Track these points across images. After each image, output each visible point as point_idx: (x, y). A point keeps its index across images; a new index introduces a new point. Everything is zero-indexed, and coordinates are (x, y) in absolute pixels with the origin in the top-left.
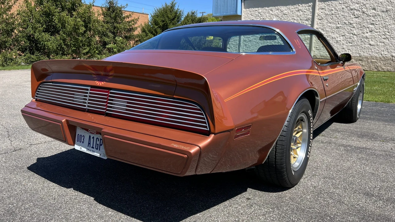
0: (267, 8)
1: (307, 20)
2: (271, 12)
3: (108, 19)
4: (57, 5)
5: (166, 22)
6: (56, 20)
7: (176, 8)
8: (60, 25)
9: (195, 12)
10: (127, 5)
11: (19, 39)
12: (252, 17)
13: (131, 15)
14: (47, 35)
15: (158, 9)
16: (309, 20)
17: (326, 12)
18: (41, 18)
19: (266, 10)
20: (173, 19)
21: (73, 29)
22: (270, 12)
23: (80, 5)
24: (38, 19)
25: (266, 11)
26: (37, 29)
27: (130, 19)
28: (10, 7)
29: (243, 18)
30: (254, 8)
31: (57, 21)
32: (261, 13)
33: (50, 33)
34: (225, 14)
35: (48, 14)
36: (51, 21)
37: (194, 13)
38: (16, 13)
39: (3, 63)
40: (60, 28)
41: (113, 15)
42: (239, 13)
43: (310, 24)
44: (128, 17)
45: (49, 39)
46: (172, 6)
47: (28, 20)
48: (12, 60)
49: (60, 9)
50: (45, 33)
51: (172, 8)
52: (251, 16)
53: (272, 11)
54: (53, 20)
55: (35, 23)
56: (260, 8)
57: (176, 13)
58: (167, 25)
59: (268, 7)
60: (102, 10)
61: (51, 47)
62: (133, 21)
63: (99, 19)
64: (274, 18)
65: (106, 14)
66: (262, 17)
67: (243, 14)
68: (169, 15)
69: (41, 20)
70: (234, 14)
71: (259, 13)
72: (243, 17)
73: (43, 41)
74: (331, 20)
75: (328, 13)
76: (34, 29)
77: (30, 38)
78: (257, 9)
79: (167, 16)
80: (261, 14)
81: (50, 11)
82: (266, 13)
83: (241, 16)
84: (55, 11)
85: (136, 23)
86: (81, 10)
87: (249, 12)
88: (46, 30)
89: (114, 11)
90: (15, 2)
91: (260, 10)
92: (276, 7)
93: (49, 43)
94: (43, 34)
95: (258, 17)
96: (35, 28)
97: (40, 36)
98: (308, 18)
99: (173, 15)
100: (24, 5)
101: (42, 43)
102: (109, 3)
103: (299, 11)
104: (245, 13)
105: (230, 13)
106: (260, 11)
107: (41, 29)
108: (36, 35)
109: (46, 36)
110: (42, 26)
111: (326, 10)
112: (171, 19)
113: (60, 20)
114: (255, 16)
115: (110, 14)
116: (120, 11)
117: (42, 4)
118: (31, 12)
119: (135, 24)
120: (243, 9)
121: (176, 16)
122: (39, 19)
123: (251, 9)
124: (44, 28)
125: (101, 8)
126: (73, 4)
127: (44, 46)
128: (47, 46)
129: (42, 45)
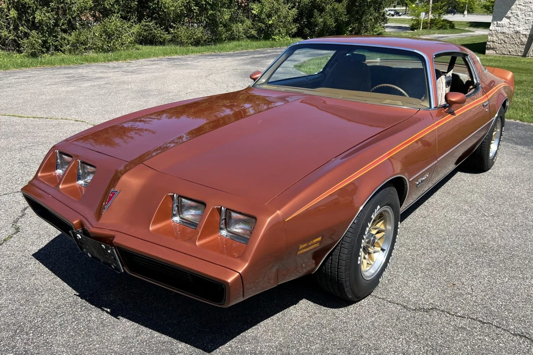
127: (161, 8)
128: (165, 7)
129: (158, 4)
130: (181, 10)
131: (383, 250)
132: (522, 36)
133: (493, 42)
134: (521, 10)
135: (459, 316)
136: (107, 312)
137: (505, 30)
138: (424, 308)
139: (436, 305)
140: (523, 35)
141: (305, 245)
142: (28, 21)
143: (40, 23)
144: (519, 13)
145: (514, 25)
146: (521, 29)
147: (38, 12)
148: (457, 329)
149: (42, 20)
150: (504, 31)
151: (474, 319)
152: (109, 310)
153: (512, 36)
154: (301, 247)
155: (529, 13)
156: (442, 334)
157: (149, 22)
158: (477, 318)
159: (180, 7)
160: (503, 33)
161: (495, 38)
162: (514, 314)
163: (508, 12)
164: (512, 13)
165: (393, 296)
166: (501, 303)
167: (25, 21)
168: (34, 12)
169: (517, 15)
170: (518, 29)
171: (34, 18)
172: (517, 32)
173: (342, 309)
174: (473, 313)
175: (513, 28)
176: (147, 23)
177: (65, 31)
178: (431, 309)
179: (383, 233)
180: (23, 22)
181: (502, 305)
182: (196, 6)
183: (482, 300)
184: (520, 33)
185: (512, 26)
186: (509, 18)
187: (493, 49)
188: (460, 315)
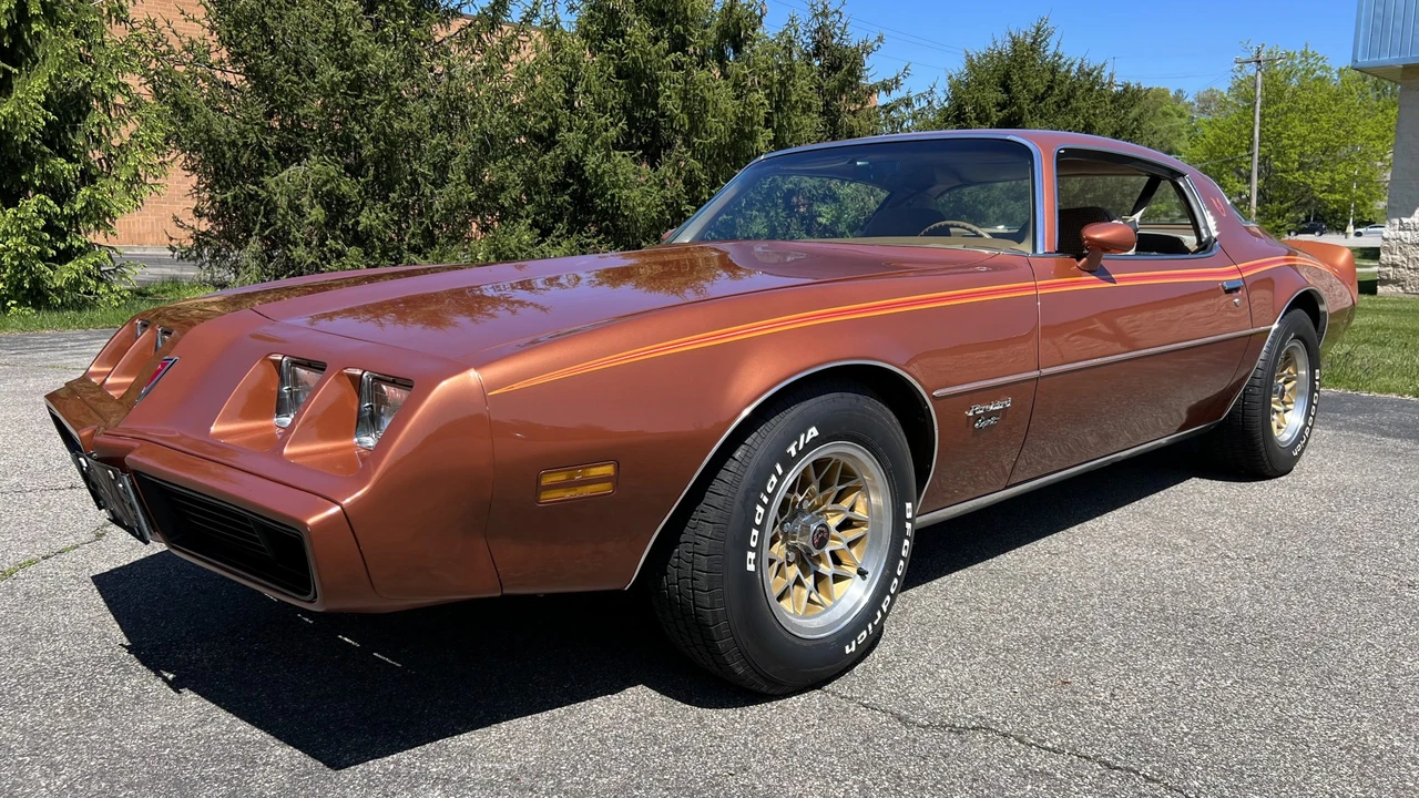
5: (1018, 106)
8: (687, 121)
10: (880, 39)
14: (630, 161)
18: (609, 93)
21: (732, 135)
24: (600, 97)
26: (595, 135)
27: (896, 95)
31: (676, 102)
33: (637, 153)
35: (637, 76)
36: (643, 102)
44: (886, 87)
46: (1034, 46)
49: (694, 54)
50: (626, 153)
54: (660, 100)
55: (591, 113)
57: (1054, 71)
58: (1020, 118)
61: (642, 209)
62: (907, 105)
68: (1031, 78)
69: (606, 101)
73: (615, 184)
76: (587, 134)
79: (1025, 85)
81: (647, 62)
84: (664, 62)
88: (627, 143)
89: (834, 66)
94: (618, 156)
97: (606, 166)
99: (1045, 77)
101: (613, 196)
102: (817, 32)
107: (612, 135)
108: (591, 161)
109: (623, 162)
110: (613, 124)
112: (1037, 97)
121: (1054, 81)
122: (603, 95)
124: (622, 129)
127: (618, 208)
128: (626, 206)
129: (612, 201)
130: (660, 212)
131: (862, 573)
133: (1395, 266)
135: (1047, 749)
136: (165, 680)
138: (954, 726)
139: (992, 721)
141: (561, 477)
142: (345, 230)
143: (369, 232)
147: (365, 212)
148: (1025, 773)
149: (371, 225)
151: (1088, 758)
152: (171, 676)
154: (547, 480)
156: (974, 780)
157: (594, 237)
158: (1096, 756)
159: (658, 206)
161: (1398, 258)
162: (1217, 754)
165: (881, 695)
166: (1186, 730)
167: (342, 230)
168: (359, 213)
171: (357, 223)
173: (728, 710)
174: (1091, 745)
176: (589, 241)
177: (416, 250)
178: (973, 728)
179: (864, 529)
180: (338, 233)
181: (1186, 734)
182: (688, 204)
183: (1130, 720)
187: (1396, 282)
188: (1050, 745)
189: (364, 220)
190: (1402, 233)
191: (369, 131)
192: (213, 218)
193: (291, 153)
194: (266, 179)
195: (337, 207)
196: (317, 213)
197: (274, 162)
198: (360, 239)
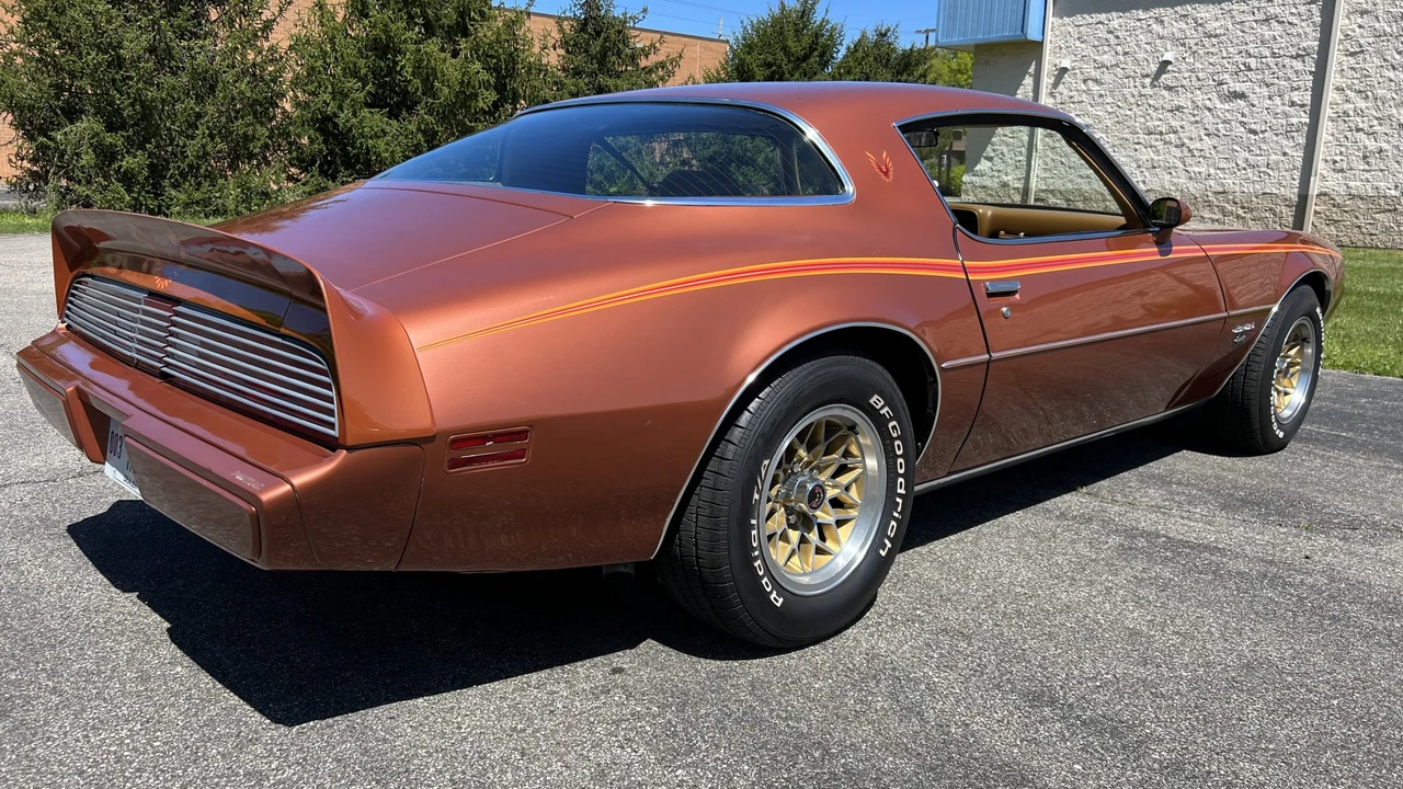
0: (1140, 12)
1: (1298, 56)
2: (1156, 27)
3: (580, 60)
4: (411, 17)
5: (780, 67)
6: (406, 63)
7: (817, 18)
8: (420, 85)
9: (888, 30)
10: (645, 11)
11: (291, 128)
12: (1083, 46)
13: (657, 45)
14: (377, 117)
15: (755, 22)
16: (1308, 55)
17: (1377, 25)
18: (362, 62)
19: (1140, 20)
20: (806, 58)
21: (457, 96)
22: (1154, 26)
23: (482, 14)
24: (351, 66)
25: (1138, 23)
26: (347, 96)
27: (653, 59)
28: (268, 26)
29: (1048, 51)
30: (1093, 15)
31: (410, 70)
32: (1119, 34)
33: (384, 110)
34: (981, 37)
35: (383, 48)
36: (391, 71)
37: (886, 35)
38: (285, 44)
39: (237, 206)
40: (419, 93)
41: (596, 47)
42: (1033, 33)
43: (1311, 72)
44: (645, 52)
45: (383, 131)
46: (805, 12)
47: (322, 69)
48: (266, 195)
49: (420, 32)
50: (372, 110)
51: (802, 17)
52: (1078, 44)
53: (1162, 22)
54: (398, 69)
55: (342, 79)
56: (1114, 14)
57: (817, 36)
59: (1146, 9)
60: (561, 30)
61: (386, 155)
62: (663, 68)
63: (544, 61)
64: (1166, 50)
65: (572, 43)
66: (1119, 48)
67: (1049, 35)
68: (790, 43)
69: (360, 69)
70: (1014, 39)
71: (1111, 32)
72: (1048, 48)
73: (362, 135)
74: (1397, 57)
75: (1388, 30)
76: (340, 95)
77: (324, 124)
78: (1103, 17)
79: (785, 49)
80: (1117, 37)
81: (389, 38)
82: (1137, 33)
83: (1040, 44)
84: (403, 38)
85: (670, 74)
86: (485, 32)
87: (1071, 30)
88: (375, 102)
89: (598, 34)
90: (281, 10)
91: (1116, 20)
92: (1178, 9)
93: (381, 144)
94: (365, 112)
95: (1106, 49)
96: (341, 93)
97: (354, 121)
98: (1305, 50)
99: (806, 41)
100: (312, 18)
101: (361, 143)
102: (583, 5)
103: (1267, 20)
104: (1057, 33)
105: (1002, 31)
106: (1115, 24)
107: (361, 96)
108: (343, 116)
109: (374, 119)
110: (364, 88)
111: (1377, 17)
112: (798, 58)
113: (418, 66)
114: (1096, 43)
115: (588, 44)
116: (619, 32)
117: (367, 16)
118: (332, 40)
119: (669, 76)
120: (1050, 19)
121: (817, 44)
122: (355, 64)
123: (1079, 19)
124: (369, 93)
125: (559, 20)
126: (463, 14)
127: (367, 154)
129: (361, 147)
132: (1012, 191)
134: (1007, 145)
137: (988, 182)
140: (1014, 189)
144: (1005, 150)
145: (999, 171)
146: (1010, 178)
149: (131, 168)
150: (985, 183)
153: (997, 193)
155: (1019, 150)
160: (984, 187)
163: (988, 149)
164: (994, 150)
169: (1002, 153)
170: (1005, 179)
172: (1005, 185)
175: (999, 177)
184: (1008, 185)
185: (996, 174)
186: (990, 159)
189: (128, 162)
190: (974, 178)
191: (129, 97)
192: (34, 161)
193: (72, 114)
194: (52, 133)
195: (107, 155)
196: (88, 159)
197: (63, 119)
198: (127, 179)
